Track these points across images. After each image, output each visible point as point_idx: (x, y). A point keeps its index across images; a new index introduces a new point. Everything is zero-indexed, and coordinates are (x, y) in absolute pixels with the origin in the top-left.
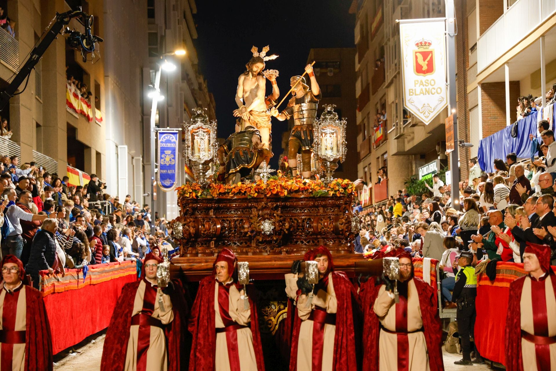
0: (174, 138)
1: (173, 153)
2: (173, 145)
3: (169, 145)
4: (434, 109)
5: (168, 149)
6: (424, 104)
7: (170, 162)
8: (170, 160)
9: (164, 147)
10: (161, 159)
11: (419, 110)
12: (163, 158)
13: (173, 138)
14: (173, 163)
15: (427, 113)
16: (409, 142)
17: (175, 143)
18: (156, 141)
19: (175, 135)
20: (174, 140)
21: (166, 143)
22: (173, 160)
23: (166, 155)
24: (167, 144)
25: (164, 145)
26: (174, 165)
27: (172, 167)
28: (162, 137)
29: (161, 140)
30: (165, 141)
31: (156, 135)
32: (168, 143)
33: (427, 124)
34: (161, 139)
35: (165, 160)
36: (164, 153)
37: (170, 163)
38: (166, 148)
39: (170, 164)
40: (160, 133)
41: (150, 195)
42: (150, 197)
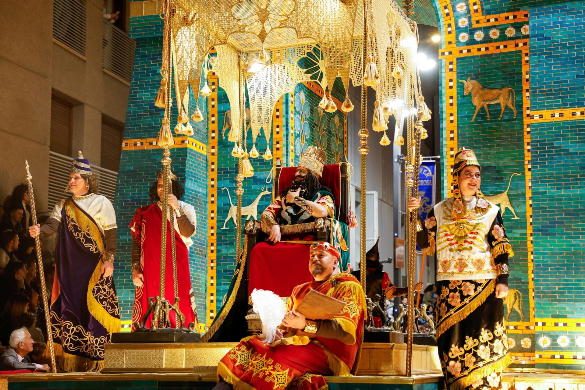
0: (430, 171)
1: (429, 194)
3: (422, 183)
7: (423, 209)
8: (423, 206)
17: (431, 178)
18: (403, 175)
19: (431, 167)
20: (430, 174)
32: (421, 180)
41: (393, 261)
42: (392, 264)
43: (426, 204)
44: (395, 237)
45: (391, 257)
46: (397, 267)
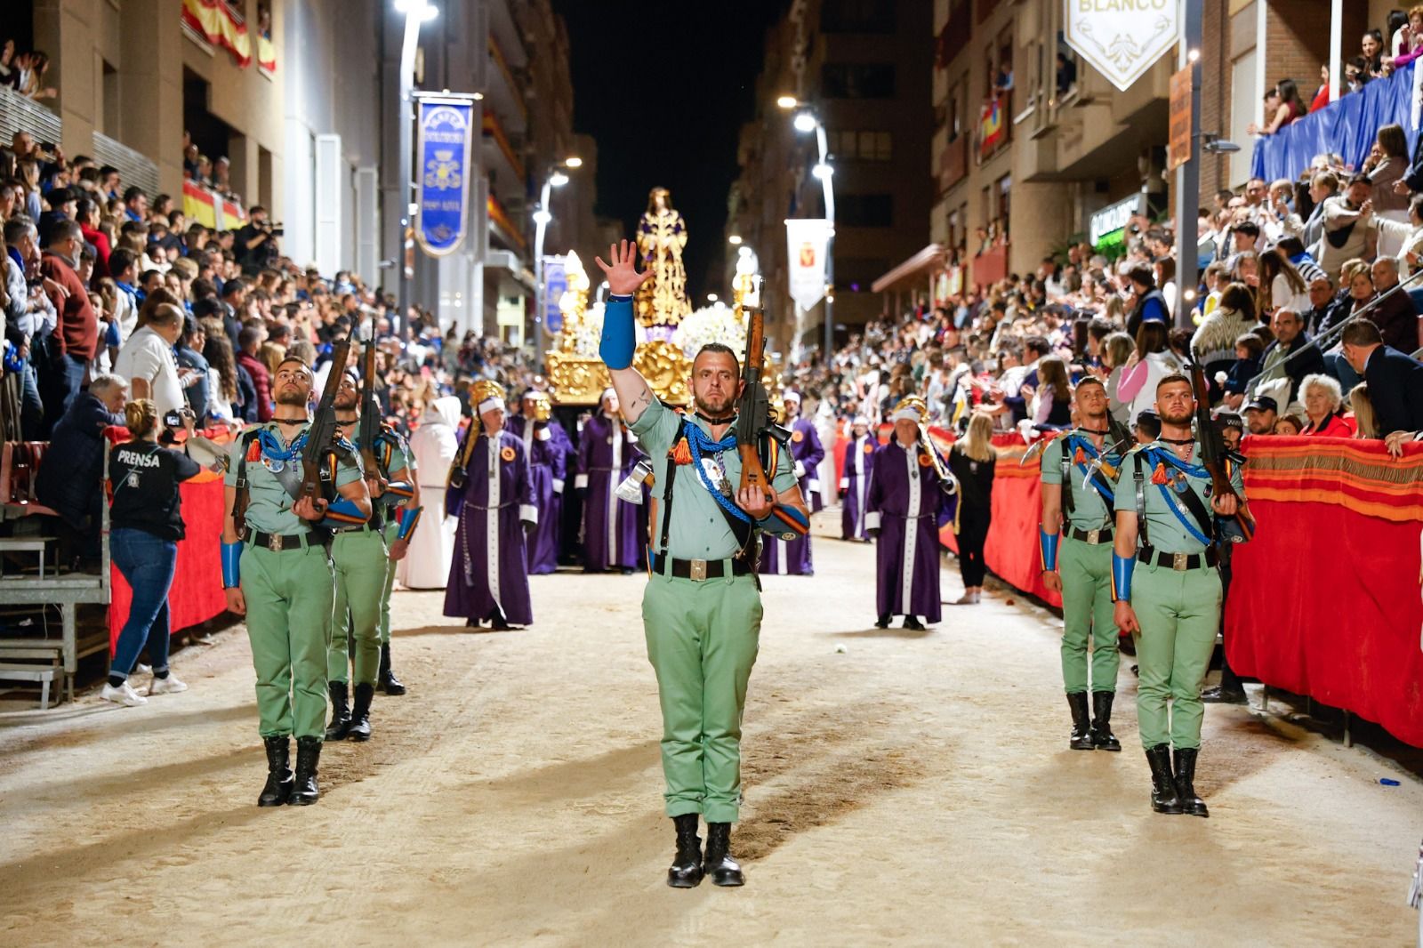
2: (456, 138)
3: (447, 137)
4: (1144, 50)
5: (444, 146)
6: (1118, 36)
7: (448, 180)
8: (450, 176)
9: (435, 143)
10: (425, 173)
11: (1103, 51)
12: (430, 171)
14: (456, 185)
15: (1123, 59)
16: (1068, 146)
17: (462, 131)
18: (415, 123)
19: (464, 111)
21: (440, 131)
22: (457, 176)
23: (440, 162)
24: (442, 134)
25: (436, 137)
26: (459, 190)
27: (453, 193)
28: (430, 116)
29: (427, 123)
30: (439, 125)
31: (416, 112)
33: (1123, 88)
34: (428, 121)
35: (435, 176)
36: (434, 157)
37: (448, 184)
38: (441, 143)
39: (448, 188)
40: (425, 105)
41: (398, 265)
42: (396, 270)
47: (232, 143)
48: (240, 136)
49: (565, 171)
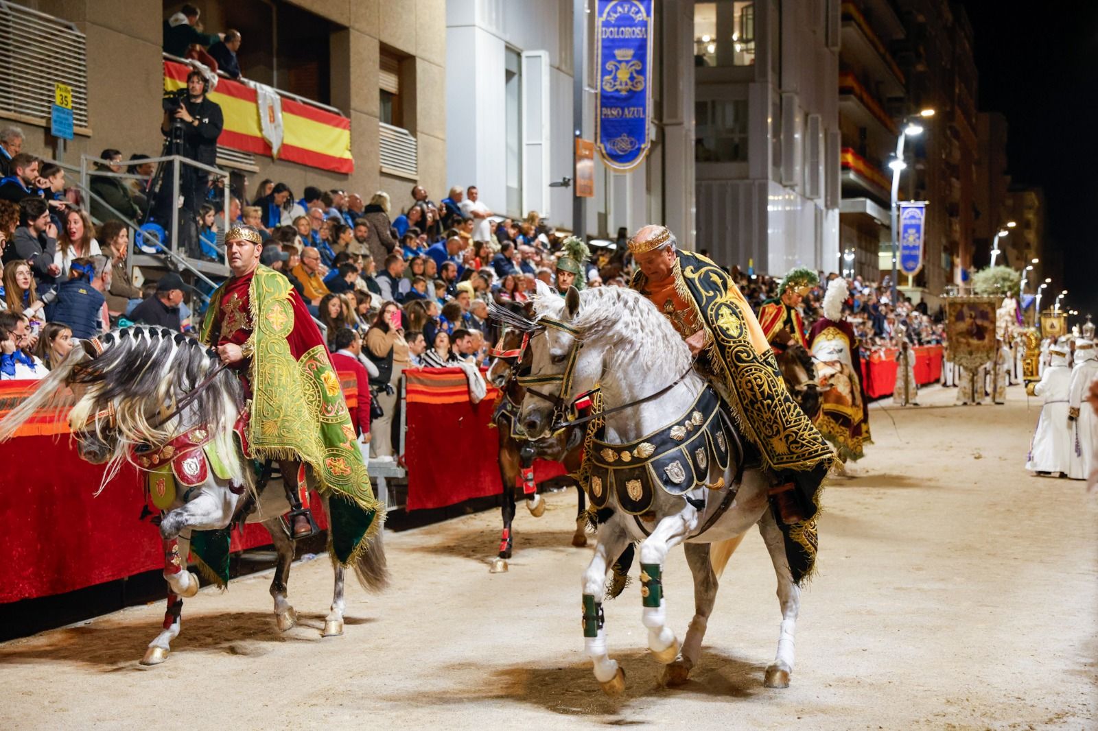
0: (642, 9)
1: (640, 55)
2: (638, 32)
3: (628, 32)
5: (624, 43)
7: (629, 83)
8: (632, 78)
9: (613, 40)
10: (603, 76)
12: (610, 73)
13: (638, 12)
14: (639, 87)
17: (644, 24)
18: (592, 18)
20: (642, 16)
21: (619, 27)
22: (639, 77)
23: (620, 62)
24: (622, 29)
25: (613, 33)
26: (644, 91)
27: (635, 97)
28: (607, 10)
29: (604, 17)
30: (618, 19)
31: (593, 6)
32: (625, 26)
34: (605, 15)
35: (615, 79)
36: (614, 56)
37: (629, 87)
38: (620, 40)
39: (630, 91)
41: (571, 182)
42: (571, 188)
43: (635, 75)
44: (576, 137)
45: (569, 176)
46: (578, 195)
47: (334, 38)
48: (343, 30)
49: (921, 121)
